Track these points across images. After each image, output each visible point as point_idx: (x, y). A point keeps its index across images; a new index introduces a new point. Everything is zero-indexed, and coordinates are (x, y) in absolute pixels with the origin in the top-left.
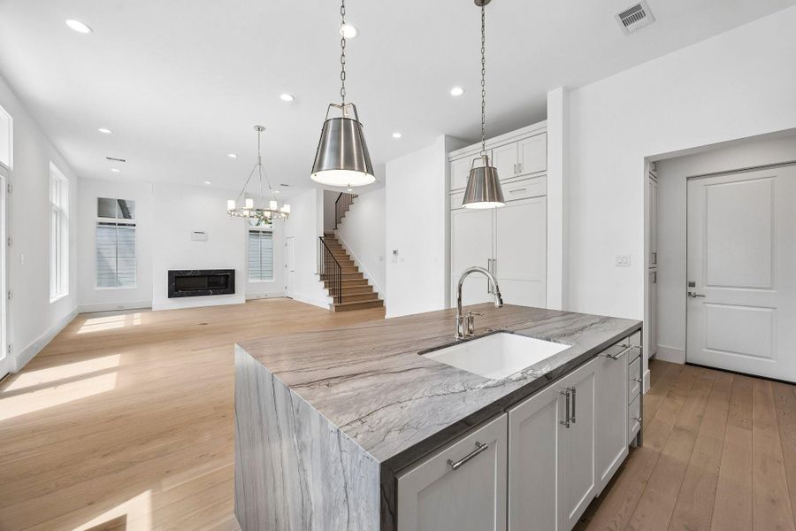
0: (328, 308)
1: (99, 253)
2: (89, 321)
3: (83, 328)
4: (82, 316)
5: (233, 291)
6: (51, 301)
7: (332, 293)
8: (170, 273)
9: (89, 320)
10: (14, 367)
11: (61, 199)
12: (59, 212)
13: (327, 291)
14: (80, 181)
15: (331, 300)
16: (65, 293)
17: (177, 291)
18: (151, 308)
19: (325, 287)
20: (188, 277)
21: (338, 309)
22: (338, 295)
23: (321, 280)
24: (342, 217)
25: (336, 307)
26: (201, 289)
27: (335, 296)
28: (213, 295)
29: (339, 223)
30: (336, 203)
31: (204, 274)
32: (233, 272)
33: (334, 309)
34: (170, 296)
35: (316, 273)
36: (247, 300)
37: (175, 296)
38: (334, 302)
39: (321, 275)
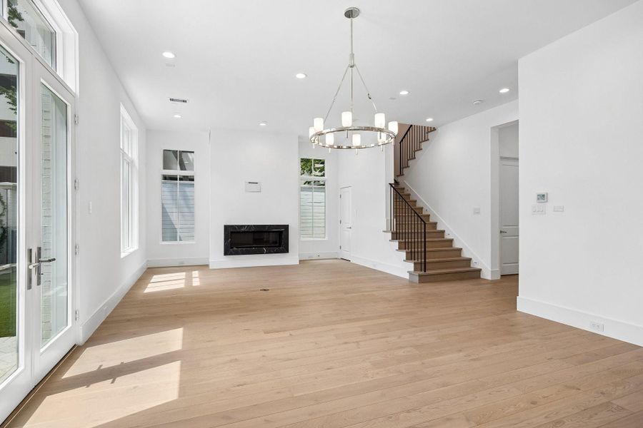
0: (407, 276)
1: (163, 208)
2: (156, 278)
3: (150, 285)
4: (150, 271)
5: (286, 250)
6: (123, 255)
7: (410, 257)
8: (226, 227)
9: (155, 276)
10: (80, 340)
11: (132, 148)
12: (130, 163)
13: (403, 254)
14: (148, 131)
15: (410, 266)
16: (136, 247)
17: (232, 248)
18: (207, 266)
19: (400, 248)
20: (244, 232)
21: (423, 280)
22: (420, 261)
23: (393, 239)
24: (410, 159)
25: (419, 276)
26: (255, 247)
27: (416, 261)
28: (266, 253)
29: (405, 167)
30: (400, 143)
31: (258, 230)
32: (286, 227)
33: (417, 279)
34: (226, 254)
35: (385, 230)
36: (300, 261)
37: (231, 254)
38: (415, 269)
39: (392, 233)
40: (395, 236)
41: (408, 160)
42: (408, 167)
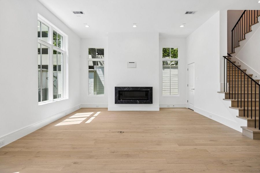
0: (240, 130)
5: (151, 102)
7: (243, 114)
8: (116, 88)
11: (65, 46)
13: (236, 111)
15: (244, 122)
16: (67, 98)
17: (119, 100)
18: (107, 109)
19: (233, 106)
20: (126, 91)
21: (258, 137)
22: (253, 118)
23: (226, 98)
24: (240, 40)
25: (254, 133)
26: (132, 100)
27: (250, 118)
28: (139, 103)
29: (236, 47)
30: (232, 31)
31: (134, 89)
32: (151, 88)
33: (251, 136)
34: (116, 103)
35: (219, 91)
36: (160, 108)
37: (119, 103)
38: (249, 126)
39: (226, 94)
40: (228, 96)
41: (238, 41)
42: (239, 46)
